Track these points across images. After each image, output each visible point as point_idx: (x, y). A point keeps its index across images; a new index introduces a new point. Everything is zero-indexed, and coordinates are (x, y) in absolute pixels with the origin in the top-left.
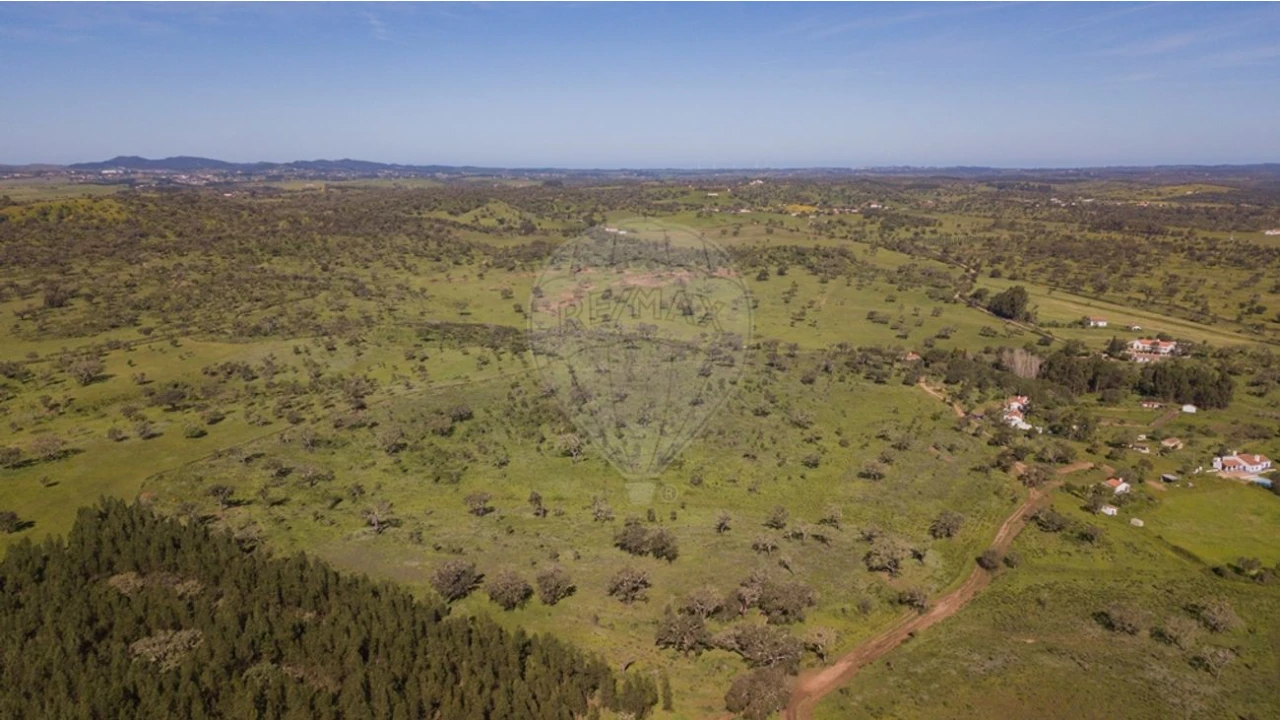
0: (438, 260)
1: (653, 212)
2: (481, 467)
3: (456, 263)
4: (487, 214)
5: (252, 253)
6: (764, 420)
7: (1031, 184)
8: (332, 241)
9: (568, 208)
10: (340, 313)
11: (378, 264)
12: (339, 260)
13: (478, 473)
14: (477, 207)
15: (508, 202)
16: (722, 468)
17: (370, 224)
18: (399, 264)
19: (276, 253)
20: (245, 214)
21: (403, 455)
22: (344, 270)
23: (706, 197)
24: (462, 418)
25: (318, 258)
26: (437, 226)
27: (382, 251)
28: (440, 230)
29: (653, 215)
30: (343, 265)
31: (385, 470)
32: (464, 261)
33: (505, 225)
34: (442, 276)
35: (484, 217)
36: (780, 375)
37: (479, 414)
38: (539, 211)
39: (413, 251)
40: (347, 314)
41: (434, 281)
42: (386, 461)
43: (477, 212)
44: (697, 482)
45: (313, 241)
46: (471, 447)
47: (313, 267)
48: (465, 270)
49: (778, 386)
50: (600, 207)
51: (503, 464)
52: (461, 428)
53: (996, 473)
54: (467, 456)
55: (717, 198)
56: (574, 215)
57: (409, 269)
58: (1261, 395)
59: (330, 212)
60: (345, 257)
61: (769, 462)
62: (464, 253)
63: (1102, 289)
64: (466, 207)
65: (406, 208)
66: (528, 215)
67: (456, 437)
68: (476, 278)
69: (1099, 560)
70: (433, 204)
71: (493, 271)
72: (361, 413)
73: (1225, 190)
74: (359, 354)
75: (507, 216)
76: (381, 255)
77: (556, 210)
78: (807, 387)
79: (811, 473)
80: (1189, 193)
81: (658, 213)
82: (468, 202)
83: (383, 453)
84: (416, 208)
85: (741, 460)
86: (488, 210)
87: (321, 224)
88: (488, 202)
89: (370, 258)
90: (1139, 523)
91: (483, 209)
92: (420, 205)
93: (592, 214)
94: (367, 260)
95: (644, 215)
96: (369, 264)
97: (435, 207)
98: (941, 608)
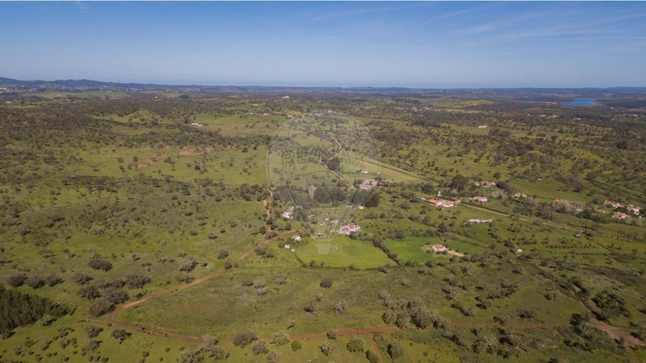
0: (98, 142)
1: (220, 115)
2: (59, 240)
3: (107, 144)
4: (137, 116)
5: (5, 140)
6: (188, 218)
8: (48, 132)
9: (179, 112)
10: (35, 172)
11: (67, 145)
12: (47, 143)
13: (57, 242)
14: (133, 112)
15: (150, 110)
16: (157, 237)
17: (72, 123)
18: (77, 145)
19: (18, 139)
20: (9, 116)
21: (28, 236)
22: (48, 148)
23: (252, 106)
24: (59, 220)
25: (37, 142)
26: (106, 124)
27: (70, 138)
28: (106, 126)
29: (220, 116)
30: (49, 146)
31: (17, 242)
32: (110, 143)
33: (144, 122)
34: (95, 151)
35: (135, 117)
36: (208, 198)
37: (68, 218)
38: (164, 114)
39: (86, 138)
40: (38, 172)
41: (91, 153)
42: (19, 238)
43: (132, 115)
44: (144, 243)
45: (39, 132)
46: (58, 232)
47: (33, 147)
48: (107, 148)
49: (204, 202)
50: (195, 112)
51: (69, 238)
52: (57, 224)
53: (260, 235)
54: (55, 235)
55: (257, 107)
56: (181, 116)
57: (81, 147)
58: (392, 201)
59: (54, 116)
60: (51, 142)
61: (177, 234)
62: (112, 139)
63: (383, 156)
64: (128, 112)
65: (97, 113)
66: (158, 117)
67: (54, 228)
68: (112, 152)
69: (270, 263)
70: (111, 111)
71: (121, 148)
72: (16, 219)
73: (491, 103)
74: (31, 192)
75: (146, 117)
76: (69, 141)
77: (173, 114)
78: (216, 203)
79: (191, 238)
80: (475, 104)
81: (223, 115)
82: (129, 110)
83: (19, 235)
84: (102, 113)
85: (167, 233)
86: (138, 114)
87: (46, 123)
88: (139, 110)
89: (63, 142)
90: (293, 250)
91: (136, 113)
92: (104, 111)
93: (189, 116)
94: (61, 143)
95: (216, 116)
96: (62, 145)
97: (112, 112)
98: (196, 282)
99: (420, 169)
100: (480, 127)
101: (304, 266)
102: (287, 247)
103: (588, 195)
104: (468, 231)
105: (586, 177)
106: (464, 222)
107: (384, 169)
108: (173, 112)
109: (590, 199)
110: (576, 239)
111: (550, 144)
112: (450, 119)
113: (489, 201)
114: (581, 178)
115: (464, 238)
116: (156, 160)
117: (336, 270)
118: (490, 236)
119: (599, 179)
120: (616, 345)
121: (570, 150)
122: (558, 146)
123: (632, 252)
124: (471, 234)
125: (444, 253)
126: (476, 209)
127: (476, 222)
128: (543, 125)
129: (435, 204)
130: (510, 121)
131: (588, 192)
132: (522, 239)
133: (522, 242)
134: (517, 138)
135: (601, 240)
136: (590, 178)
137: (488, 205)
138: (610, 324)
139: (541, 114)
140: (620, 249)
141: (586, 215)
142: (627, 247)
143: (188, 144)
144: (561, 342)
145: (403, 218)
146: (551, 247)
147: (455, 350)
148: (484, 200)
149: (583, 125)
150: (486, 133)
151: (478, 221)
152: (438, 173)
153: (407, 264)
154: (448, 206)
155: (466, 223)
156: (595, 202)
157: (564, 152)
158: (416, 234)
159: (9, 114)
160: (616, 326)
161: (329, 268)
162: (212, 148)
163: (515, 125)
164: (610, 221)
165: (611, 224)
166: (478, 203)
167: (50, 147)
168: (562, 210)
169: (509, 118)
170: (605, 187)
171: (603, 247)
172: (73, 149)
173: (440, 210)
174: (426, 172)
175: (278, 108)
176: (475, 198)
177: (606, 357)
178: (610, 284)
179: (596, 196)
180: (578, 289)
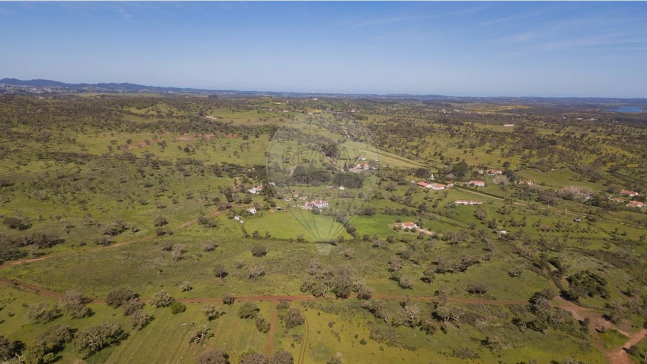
0: (101, 128)
1: (238, 110)
3: (109, 129)
4: (155, 109)
6: (145, 189)
7: (442, 103)
9: (198, 107)
11: (69, 129)
12: (49, 127)
14: (152, 105)
15: (169, 104)
18: (79, 129)
19: (25, 123)
23: (275, 104)
26: (120, 113)
27: (74, 123)
28: (118, 115)
29: (238, 111)
32: (112, 128)
33: (159, 114)
35: (153, 110)
38: (182, 108)
39: (90, 124)
41: (90, 137)
43: (150, 108)
44: (85, 209)
45: (48, 118)
50: (213, 107)
53: (213, 207)
55: (279, 105)
57: (82, 131)
58: (379, 184)
61: (126, 202)
62: (117, 125)
63: (390, 146)
64: (147, 106)
66: (174, 110)
68: (110, 136)
69: (209, 233)
70: (130, 104)
71: (121, 132)
73: (527, 107)
75: (163, 110)
76: (73, 125)
77: (192, 108)
78: (183, 178)
79: (139, 207)
80: (510, 109)
81: (241, 110)
82: (149, 104)
85: (114, 202)
86: (156, 107)
88: (158, 103)
89: (65, 126)
90: (242, 222)
91: (154, 106)
92: (124, 104)
93: (207, 110)
94: (64, 127)
95: (233, 111)
96: (63, 129)
97: (131, 106)
98: (116, 245)
99: (425, 157)
100: (506, 125)
101: (247, 236)
102: (237, 218)
103: (604, 185)
104: (451, 212)
105: (609, 170)
106: (449, 203)
107: (387, 158)
108: (192, 106)
109: (606, 188)
110: (574, 224)
111: (577, 141)
112: (477, 119)
113: (486, 186)
114: (603, 170)
115: (444, 219)
116: (150, 143)
117: (281, 242)
118: (474, 217)
119: (622, 172)
120: (579, 326)
121: (598, 146)
122: (585, 143)
123: (639, 239)
124: (454, 215)
125: (413, 231)
126: (468, 193)
127: (463, 204)
128: (576, 125)
129: (423, 186)
130: (541, 122)
131: (604, 182)
132: (510, 221)
133: (509, 224)
134: (543, 136)
135: (604, 226)
136: (612, 171)
137: (485, 190)
138: (580, 305)
139: (577, 118)
140: (624, 235)
141: (595, 202)
142: (634, 234)
143: (190, 131)
144: (509, 320)
145: (383, 198)
146: (543, 230)
147: (369, 322)
148: (481, 184)
149: (621, 126)
150: (511, 131)
151: (466, 203)
152: (443, 162)
153: (366, 239)
154: (437, 189)
155: (450, 205)
156: (610, 192)
157: (591, 148)
158: (389, 212)
159: (29, 104)
160: (586, 307)
161: (274, 239)
162: (213, 135)
163: (546, 125)
164: (622, 209)
165: (623, 212)
166: (473, 187)
167: (52, 131)
168: (568, 197)
169: (540, 119)
170: (627, 179)
171: (605, 232)
172: (74, 133)
173: (427, 192)
174: (430, 161)
175: (301, 107)
176: (471, 182)
177: (560, 338)
178: (596, 265)
179: (612, 185)
180: (553, 269)
